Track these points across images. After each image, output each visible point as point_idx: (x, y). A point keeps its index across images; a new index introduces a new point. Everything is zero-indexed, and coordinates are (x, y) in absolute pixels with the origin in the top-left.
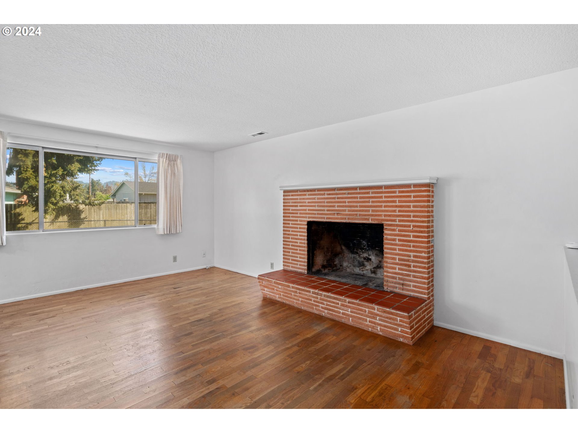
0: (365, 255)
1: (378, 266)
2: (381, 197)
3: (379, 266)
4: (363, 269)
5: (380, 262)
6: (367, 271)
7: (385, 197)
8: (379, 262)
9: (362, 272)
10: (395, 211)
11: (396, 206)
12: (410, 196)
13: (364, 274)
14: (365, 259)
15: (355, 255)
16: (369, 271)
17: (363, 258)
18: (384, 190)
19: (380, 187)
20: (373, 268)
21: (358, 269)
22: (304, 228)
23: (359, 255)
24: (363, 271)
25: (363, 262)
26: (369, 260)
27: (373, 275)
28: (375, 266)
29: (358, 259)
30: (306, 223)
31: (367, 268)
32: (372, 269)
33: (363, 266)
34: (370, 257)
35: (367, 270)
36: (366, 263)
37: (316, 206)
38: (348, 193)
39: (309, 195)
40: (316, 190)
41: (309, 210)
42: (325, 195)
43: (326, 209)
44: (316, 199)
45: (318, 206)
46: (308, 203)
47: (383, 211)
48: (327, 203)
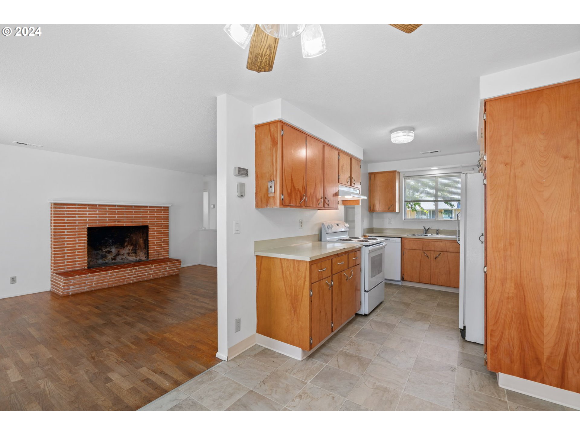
0: (108, 249)
1: (117, 254)
2: (147, 212)
4: (106, 259)
5: (119, 251)
6: (108, 260)
7: (150, 212)
8: (117, 252)
9: (104, 262)
10: (154, 219)
11: (155, 217)
12: (161, 212)
13: (106, 262)
14: (106, 252)
15: (98, 251)
16: (110, 259)
17: (105, 252)
18: (149, 208)
19: (146, 207)
20: (113, 257)
21: (101, 260)
22: (84, 234)
23: (102, 251)
24: (105, 261)
25: (105, 254)
26: (110, 252)
27: (113, 261)
28: (114, 255)
29: (101, 253)
30: (86, 230)
31: (108, 258)
32: (113, 258)
33: (105, 257)
34: (111, 250)
35: (108, 259)
36: (108, 255)
37: (98, 217)
38: (126, 209)
39: (89, 208)
40: (98, 206)
41: (89, 220)
42: (106, 209)
43: (107, 219)
44: (98, 211)
45: (99, 217)
46: (89, 214)
47: (148, 219)
48: (108, 214)
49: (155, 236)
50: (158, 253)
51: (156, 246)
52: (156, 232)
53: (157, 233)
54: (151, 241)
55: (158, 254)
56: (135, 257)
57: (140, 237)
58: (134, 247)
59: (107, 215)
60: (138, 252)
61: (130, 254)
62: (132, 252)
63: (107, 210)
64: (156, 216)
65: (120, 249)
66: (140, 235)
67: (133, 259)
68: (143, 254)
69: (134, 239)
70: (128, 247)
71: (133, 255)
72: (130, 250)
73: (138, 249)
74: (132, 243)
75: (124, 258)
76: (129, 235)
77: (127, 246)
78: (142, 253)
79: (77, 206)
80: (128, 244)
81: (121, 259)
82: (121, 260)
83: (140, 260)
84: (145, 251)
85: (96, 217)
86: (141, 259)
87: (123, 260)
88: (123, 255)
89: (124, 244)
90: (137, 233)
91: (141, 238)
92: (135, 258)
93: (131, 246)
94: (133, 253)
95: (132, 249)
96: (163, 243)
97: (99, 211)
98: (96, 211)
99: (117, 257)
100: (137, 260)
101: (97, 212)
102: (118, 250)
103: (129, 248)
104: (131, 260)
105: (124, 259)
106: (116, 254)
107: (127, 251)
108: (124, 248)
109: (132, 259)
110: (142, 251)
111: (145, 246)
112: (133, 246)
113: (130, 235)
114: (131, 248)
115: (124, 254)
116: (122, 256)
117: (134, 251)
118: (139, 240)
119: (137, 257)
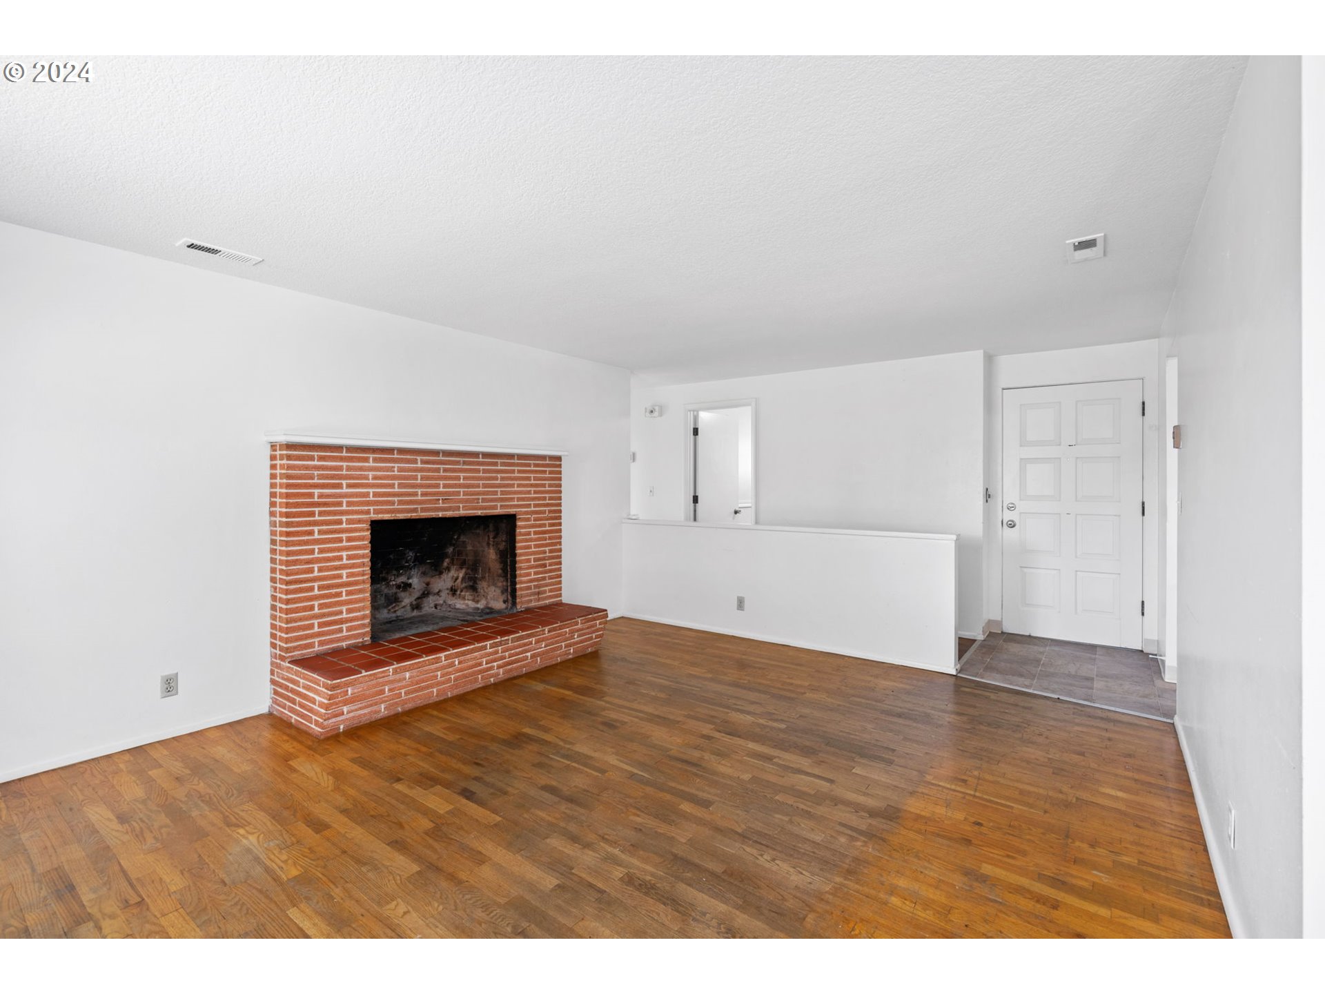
0: (402, 579)
1: (423, 594)
2: (513, 471)
3: (426, 592)
4: (397, 608)
5: (428, 584)
6: (403, 610)
7: (519, 472)
8: (425, 586)
9: (394, 615)
10: (529, 492)
11: (532, 485)
12: (545, 472)
13: (397, 617)
14: (398, 587)
15: (379, 586)
16: (409, 608)
17: (395, 587)
18: (516, 461)
19: (511, 456)
20: (415, 600)
21: (385, 611)
22: (361, 538)
23: (388, 585)
24: (395, 611)
25: (396, 593)
26: (407, 586)
27: (415, 613)
28: (417, 594)
29: (386, 591)
30: (366, 526)
31: (403, 604)
32: (414, 603)
33: (395, 602)
34: (410, 581)
35: (404, 607)
36: (402, 595)
37: (396, 486)
38: (464, 463)
39: (375, 460)
40: (396, 452)
41: (375, 495)
42: (417, 463)
43: (419, 491)
44: (396, 469)
45: (400, 486)
46: (375, 478)
47: (515, 493)
48: (422, 478)
49: (531, 540)
50: (537, 590)
51: (532, 571)
52: (532, 530)
53: (535, 533)
54: (522, 555)
55: (539, 593)
56: (473, 600)
57: (488, 544)
58: (469, 571)
59: (419, 481)
60: (482, 585)
61: (458, 592)
62: (464, 585)
63: (419, 465)
64: (532, 482)
65: (432, 576)
66: (487, 538)
67: (467, 605)
68: (498, 591)
69: (469, 548)
70: (453, 573)
71: (467, 594)
72: (457, 579)
73: (483, 578)
74: (465, 560)
75: (441, 602)
76: (455, 537)
77: (448, 569)
78: (493, 588)
79: (344, 454)
80: (452, 563)
81: (432, 605)
82: (434, 609)
83: (488, 611)
84: (505, 584)
85: (392, 486)
86: (490, 606)
87: (439, 608)
88: (438, 593)
89: (443, 562)
90: (478, 531)
91: (491, 546)
92: (472, 604)
93: (461, 568)
94: (466, 587)
95: (463, 579)
96: (548, 560)
97: (400, 470)
98: (391, 469)
99: (424, 599)
100: (478, 609)
101: (394, 471)
102: (427, 579)
103: (455, 575)
104: (458, 609)
105: (442, 605)
106: (421, 592)
107: (449, 584)
108: (441, 573)
109: (464, 606)
110: (494, 585)
111: (504, 570)
112: (468, 569)
113: (457, 538)
114: (461, 575)
115: (440, 591)
116: (436, 597)
117: (471, 584)
118: (484, 551)
119: (477, 602)
